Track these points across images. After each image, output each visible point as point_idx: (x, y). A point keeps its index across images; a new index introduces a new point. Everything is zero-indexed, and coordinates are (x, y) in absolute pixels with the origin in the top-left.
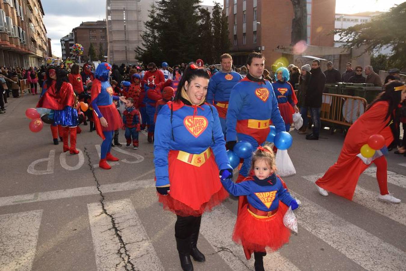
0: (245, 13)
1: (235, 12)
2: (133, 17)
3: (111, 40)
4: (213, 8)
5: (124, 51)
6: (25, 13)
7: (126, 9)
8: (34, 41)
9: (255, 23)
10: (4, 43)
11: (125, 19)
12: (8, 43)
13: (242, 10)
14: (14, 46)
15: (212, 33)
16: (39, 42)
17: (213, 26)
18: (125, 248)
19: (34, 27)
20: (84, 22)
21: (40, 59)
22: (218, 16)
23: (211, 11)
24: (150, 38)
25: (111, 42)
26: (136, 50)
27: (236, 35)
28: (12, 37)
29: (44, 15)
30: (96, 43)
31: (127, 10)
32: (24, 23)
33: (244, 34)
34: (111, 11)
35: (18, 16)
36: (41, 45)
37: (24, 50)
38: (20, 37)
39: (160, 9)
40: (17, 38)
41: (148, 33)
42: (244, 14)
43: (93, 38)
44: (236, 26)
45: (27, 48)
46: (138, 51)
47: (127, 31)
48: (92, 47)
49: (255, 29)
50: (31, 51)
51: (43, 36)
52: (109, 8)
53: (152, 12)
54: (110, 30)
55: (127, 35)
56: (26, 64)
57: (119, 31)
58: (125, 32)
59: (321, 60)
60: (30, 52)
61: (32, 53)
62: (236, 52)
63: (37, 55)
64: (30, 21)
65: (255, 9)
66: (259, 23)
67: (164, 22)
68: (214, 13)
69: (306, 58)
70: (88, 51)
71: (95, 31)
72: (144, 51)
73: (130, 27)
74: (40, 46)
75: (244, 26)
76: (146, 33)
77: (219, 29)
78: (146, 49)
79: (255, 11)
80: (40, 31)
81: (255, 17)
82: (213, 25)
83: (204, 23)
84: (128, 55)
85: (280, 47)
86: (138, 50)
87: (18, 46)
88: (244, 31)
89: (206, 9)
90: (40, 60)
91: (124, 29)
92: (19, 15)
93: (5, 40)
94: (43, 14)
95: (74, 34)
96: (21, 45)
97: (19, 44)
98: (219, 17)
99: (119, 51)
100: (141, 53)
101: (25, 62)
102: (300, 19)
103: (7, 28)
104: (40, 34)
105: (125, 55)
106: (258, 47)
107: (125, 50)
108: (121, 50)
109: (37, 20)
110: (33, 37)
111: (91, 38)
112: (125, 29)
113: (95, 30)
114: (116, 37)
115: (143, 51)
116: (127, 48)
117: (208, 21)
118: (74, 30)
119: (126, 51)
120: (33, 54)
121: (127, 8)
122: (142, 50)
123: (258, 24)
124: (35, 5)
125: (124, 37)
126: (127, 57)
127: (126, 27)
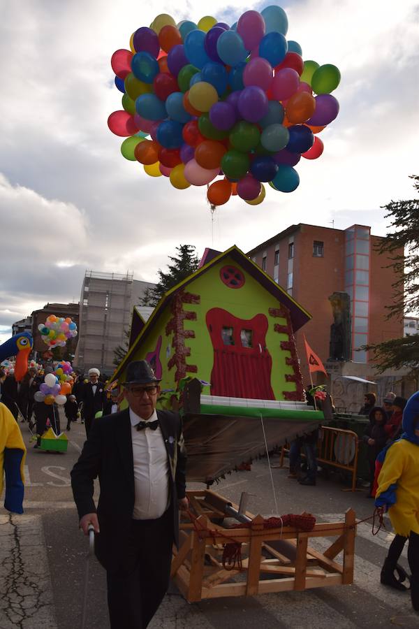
2: (119, 304)
3: (83, 334)
7: (110, 292)
11: (106, 305)
18: (19, 548)
20: (50, 303)
25: (83, 336)
26: (116, 351)
31: (111, 295)
34: (90, 294)
39: (154, 298)
46: (118, 353)
47: (109, 322)
52: (87, 289)
53: (144, 301)
54: (84, 320)
55: (107, 328)
57: (96, 323)
58: (105, 324)
59: (368, 383)
69: (348, 379)
73: (112, 318)
84: (105, 357)
91: (103, 320)
95: (33, 318)
99: (93, 350)
102: (341, 324)
105: (101, 356)
107: (101, 349)
108: (95, 349)
112: (105, 320)
114: (92, 330)
116: (105, 346)
118: (34, 313)
119: (103, 351)
122: (125, 352)
125: (102, 331)
126: (102, 360)
127: (108, 317)
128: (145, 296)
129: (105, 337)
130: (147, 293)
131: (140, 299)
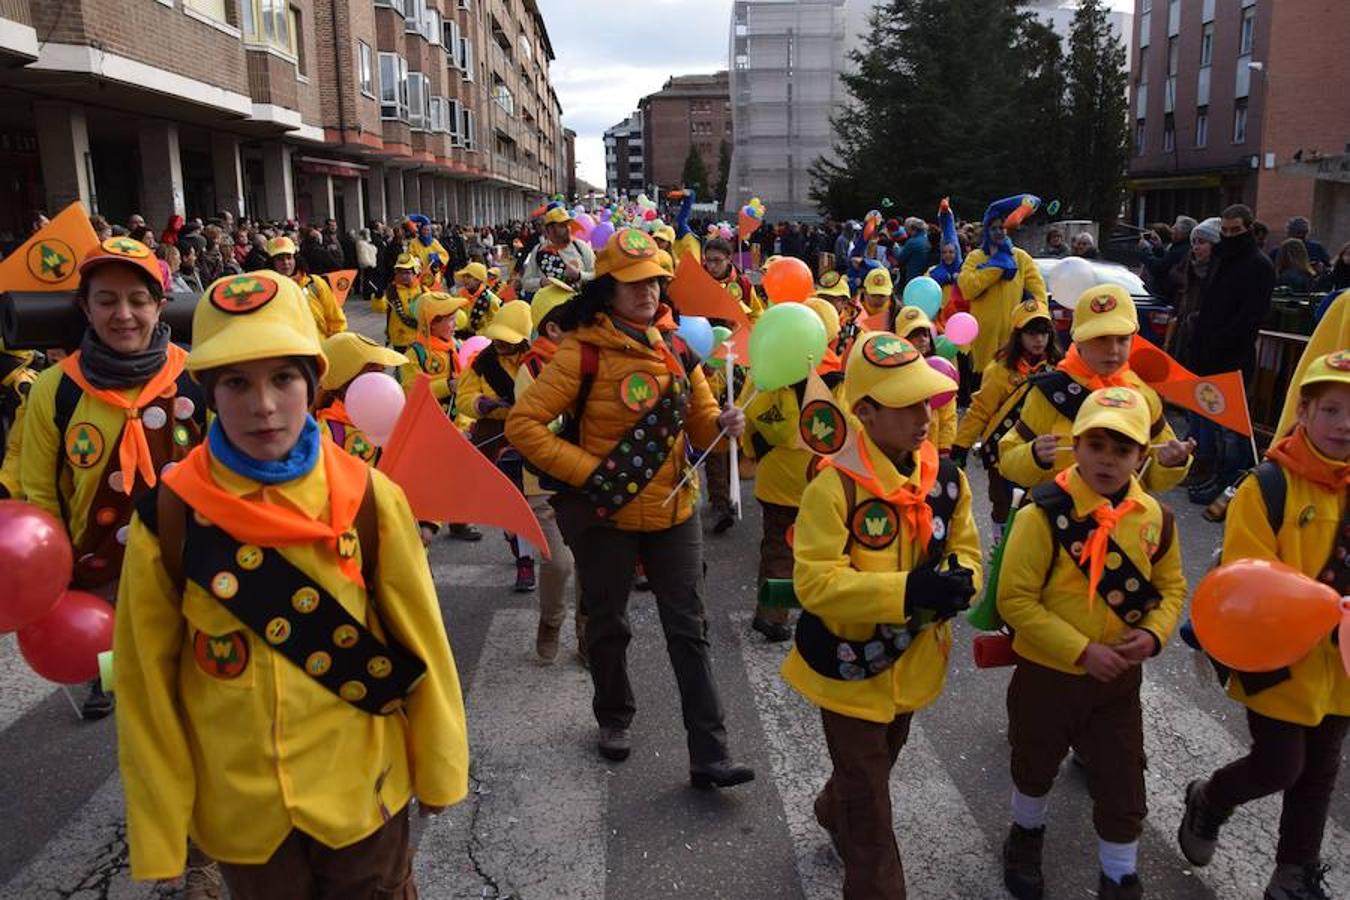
0: (1209, 30)
1: (1174, 29)
2: (820, 59)
3: (743, 137)
4: (1073, 18)
5: (783, 170)
6: (482, 58)
7: (795, 32)
8: (504, 141)
9: (1246, 66)
10: (394, 150)
11: (790, 65)
12: (407, 151)
13: (1201, 18)
14: (430, 158)
15: (1065, 107)
16: (527, 142)
17: (1069, 85)
19: (513, 96)
20: (674, 76)
21: (532, 196)
22: (1089, 48)
23: (1064, 29)
24: (863, 131)
25: (743, 142)
26: (813, 168)
27: (1172, 113)
28: (424, 133)
29: (553, 58)
30: (709, 145)
31: (799, 36)
32: (472, 89)
33: (1203, 110)
34: (749, 42)
35: (452, 71)
36: (534, 151)
37: (464, 168)
38: (453, 129)
39: (891, 31)
40: (440, 133)
41: (857, 110)
42: (1207, 32)
43: (701, 128)
44: (1174, 82)
45: (475, 163)
46: (819, 173)
47: (797, 104)
48: (696, 157)
49: (1243, 88)
50: (492, 172)
51: (543, 124)
52: (742, 31)
53: (869, 40)
54: (743, 104)
55: (795, 118)
56: (477, 210)
57: (770, 107)
58: (790, 109)
60: (486, 174)
61: (495, 176)
62: (1170, 176)
63: (516, 183)
64: (498, 80)
65: (1249, 14)
66: (1258, 65)
67: (900, 73)
68: (1077, 37)
70: (682, 169)
71: (707, 107)
72: (841, 170)
73: (806, 92)
74: (528, 155)
75: (1204, 78)
76: (850, 112)
77: (1094, 94)
78: (845, 166)
79: (1249, 21)
80: (532, 111)
81: (1247, 43)
82: (1069, 80)
83: (1037, 75)
84: (794, 186)
85: (1304, 157)
86: (820, 168)
87: (444, 157)
88: (1203, 98)
89: (1046, 25)
90: (529, 199)
91: (786, 100)
92: (457, 64)
93: (400, 143)
94: (550, 55)
95: (642, 115)
96: (454, 154)
97: (448, 152)
98: (1092, 48)
99: (766, 170)
100: (828, 179)
101: (477, 204)
103: (408, 108)
104: (535, 117)
105: (786, 185)
106: (1251, 156)
107: (785, 166)
108: (772, 167)
109: (527, 76)
110: (503, 129)
111: (694, 127)
112: (790, 99)
113: (708, 103)
114: (761, 125)
115: (836, 173)
116: (795, 160)
117: (1052, 63)
118: (643, 103)
120: (501, 182)
121: (798, 28)
122: (837, 168)
123: (1251, 68)
124: (522, 31)
125: (785, 126)
126: (791, 191)
127: (794, 93)
128: (871, 30)
129: (792, 139)
130: (874, 23)
131: (861, 37)
